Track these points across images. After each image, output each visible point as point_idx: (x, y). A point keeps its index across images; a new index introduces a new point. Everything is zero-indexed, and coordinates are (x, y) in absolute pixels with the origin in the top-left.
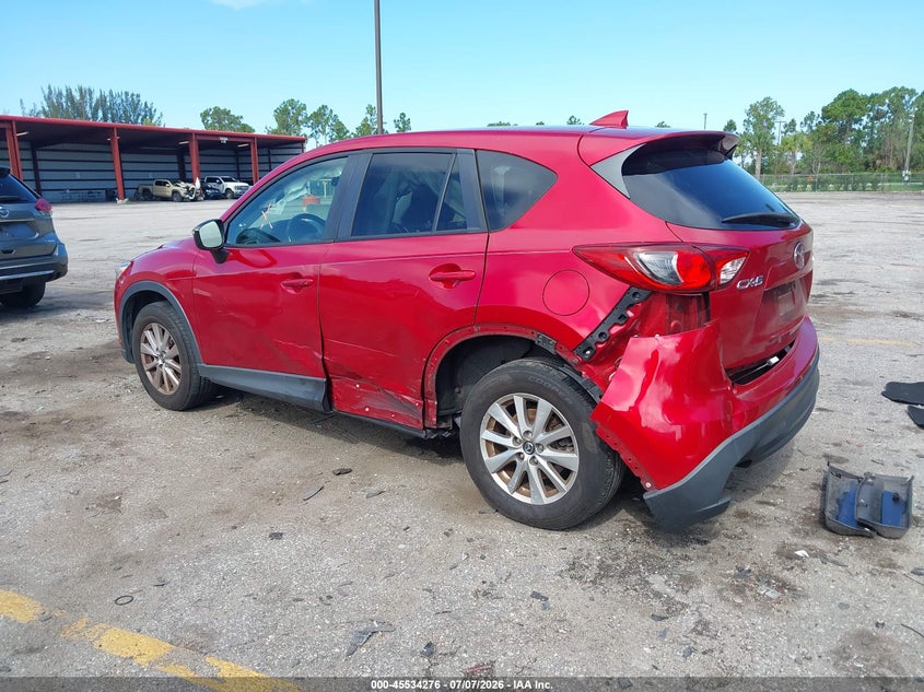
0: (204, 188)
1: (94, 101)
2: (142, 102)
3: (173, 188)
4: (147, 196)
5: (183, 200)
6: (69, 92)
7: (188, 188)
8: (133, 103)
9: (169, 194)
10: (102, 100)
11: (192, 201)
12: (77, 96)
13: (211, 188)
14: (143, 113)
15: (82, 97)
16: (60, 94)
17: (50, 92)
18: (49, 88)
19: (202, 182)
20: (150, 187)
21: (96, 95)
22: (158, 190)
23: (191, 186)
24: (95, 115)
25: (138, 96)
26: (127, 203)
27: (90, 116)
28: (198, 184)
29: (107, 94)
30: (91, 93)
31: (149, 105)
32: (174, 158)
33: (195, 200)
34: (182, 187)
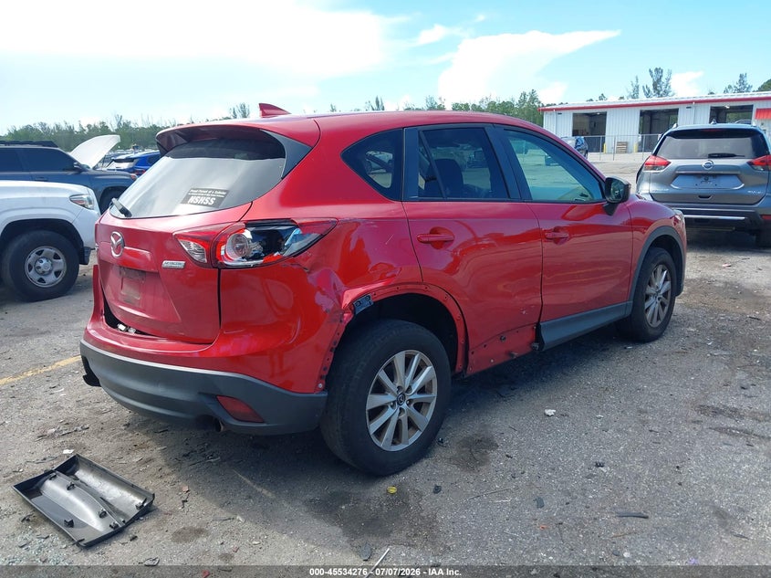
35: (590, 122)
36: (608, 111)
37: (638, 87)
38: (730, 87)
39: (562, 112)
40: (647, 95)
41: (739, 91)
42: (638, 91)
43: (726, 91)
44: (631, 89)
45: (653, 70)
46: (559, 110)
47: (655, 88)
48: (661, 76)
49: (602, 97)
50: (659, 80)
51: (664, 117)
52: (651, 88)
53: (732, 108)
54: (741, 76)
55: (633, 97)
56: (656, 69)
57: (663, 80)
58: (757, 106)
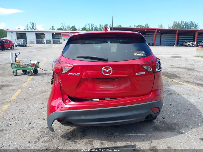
0: (197, 44)
1: (184, 24)
2: (195, 23)
3: (189, 43)
4: (182, 45)
5: (191, 46)
6: (179, 22)
7: (192, 44)
8: (193, 24)
9: (187, 45)
10: (186, 23)
11: (193, 47)
12: (180, 23)
13: (200, 44)
14: (194, 26)
15: (181, 23)
16: (177, 23)
17: (175, 23)
18: (175, 22)
19: (197, 42)
20: (183, 43)
21: (184, 23)
22: (185, 44)
23: (193, 43)
24: (183, 27)
25: (194, 22)
26: (176, 47)
27: (182, 27)
28: (196, 43)
29: (187, 22)
30: (183, 22)
31: (196, 24)
32: (193, 36)
33: (194, 46)
34: (191, 44)
35: (20, 35)
36: (26, 32)
37: (28, 27)
38: (50, 29)
39: (13, 32)
40: (31, 29)
41: (53, 30)
42: (28, 28)
43: (50, 30)
44: (26, 27)
45: (31, 23)
46: (12, 31)
47: (33, 27)
48: (34, 25)
49: (19, 29)
50: (33, 25)
51: (40, 35)
52: (32, 27)
53: (55, 34)
54: (53, 26)
55: (27, 29)
56: (32, 23)
57: (34, 26)
58: (62, 34)
